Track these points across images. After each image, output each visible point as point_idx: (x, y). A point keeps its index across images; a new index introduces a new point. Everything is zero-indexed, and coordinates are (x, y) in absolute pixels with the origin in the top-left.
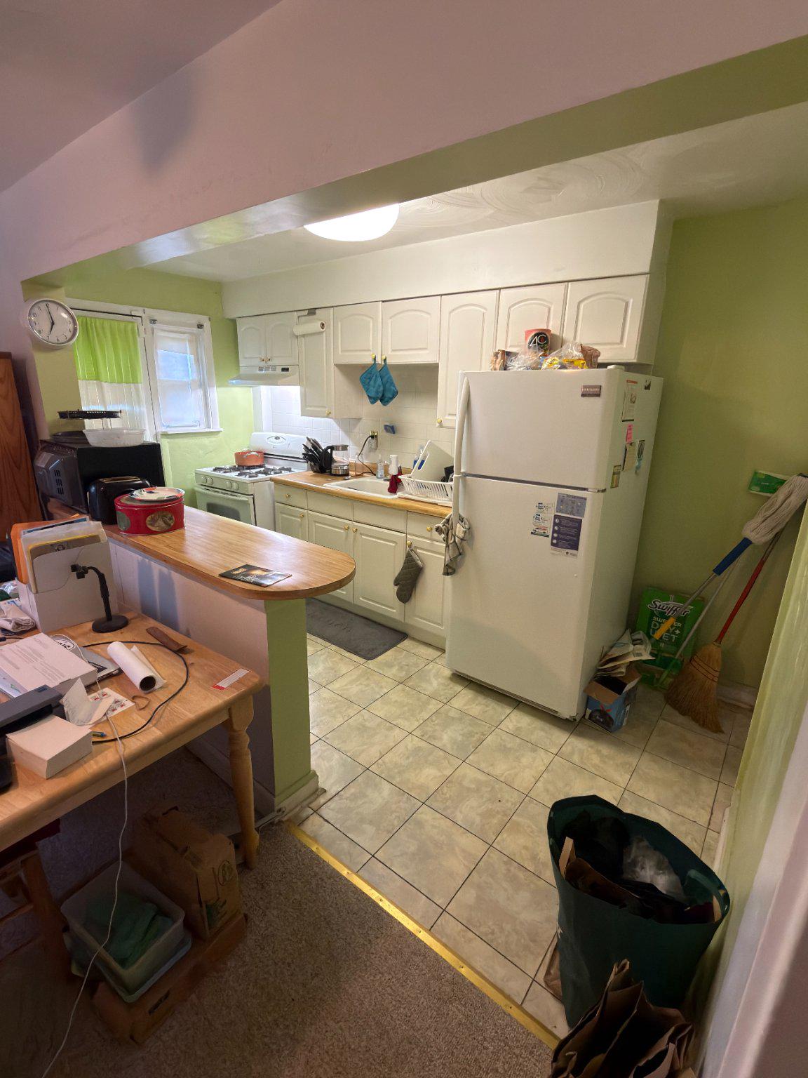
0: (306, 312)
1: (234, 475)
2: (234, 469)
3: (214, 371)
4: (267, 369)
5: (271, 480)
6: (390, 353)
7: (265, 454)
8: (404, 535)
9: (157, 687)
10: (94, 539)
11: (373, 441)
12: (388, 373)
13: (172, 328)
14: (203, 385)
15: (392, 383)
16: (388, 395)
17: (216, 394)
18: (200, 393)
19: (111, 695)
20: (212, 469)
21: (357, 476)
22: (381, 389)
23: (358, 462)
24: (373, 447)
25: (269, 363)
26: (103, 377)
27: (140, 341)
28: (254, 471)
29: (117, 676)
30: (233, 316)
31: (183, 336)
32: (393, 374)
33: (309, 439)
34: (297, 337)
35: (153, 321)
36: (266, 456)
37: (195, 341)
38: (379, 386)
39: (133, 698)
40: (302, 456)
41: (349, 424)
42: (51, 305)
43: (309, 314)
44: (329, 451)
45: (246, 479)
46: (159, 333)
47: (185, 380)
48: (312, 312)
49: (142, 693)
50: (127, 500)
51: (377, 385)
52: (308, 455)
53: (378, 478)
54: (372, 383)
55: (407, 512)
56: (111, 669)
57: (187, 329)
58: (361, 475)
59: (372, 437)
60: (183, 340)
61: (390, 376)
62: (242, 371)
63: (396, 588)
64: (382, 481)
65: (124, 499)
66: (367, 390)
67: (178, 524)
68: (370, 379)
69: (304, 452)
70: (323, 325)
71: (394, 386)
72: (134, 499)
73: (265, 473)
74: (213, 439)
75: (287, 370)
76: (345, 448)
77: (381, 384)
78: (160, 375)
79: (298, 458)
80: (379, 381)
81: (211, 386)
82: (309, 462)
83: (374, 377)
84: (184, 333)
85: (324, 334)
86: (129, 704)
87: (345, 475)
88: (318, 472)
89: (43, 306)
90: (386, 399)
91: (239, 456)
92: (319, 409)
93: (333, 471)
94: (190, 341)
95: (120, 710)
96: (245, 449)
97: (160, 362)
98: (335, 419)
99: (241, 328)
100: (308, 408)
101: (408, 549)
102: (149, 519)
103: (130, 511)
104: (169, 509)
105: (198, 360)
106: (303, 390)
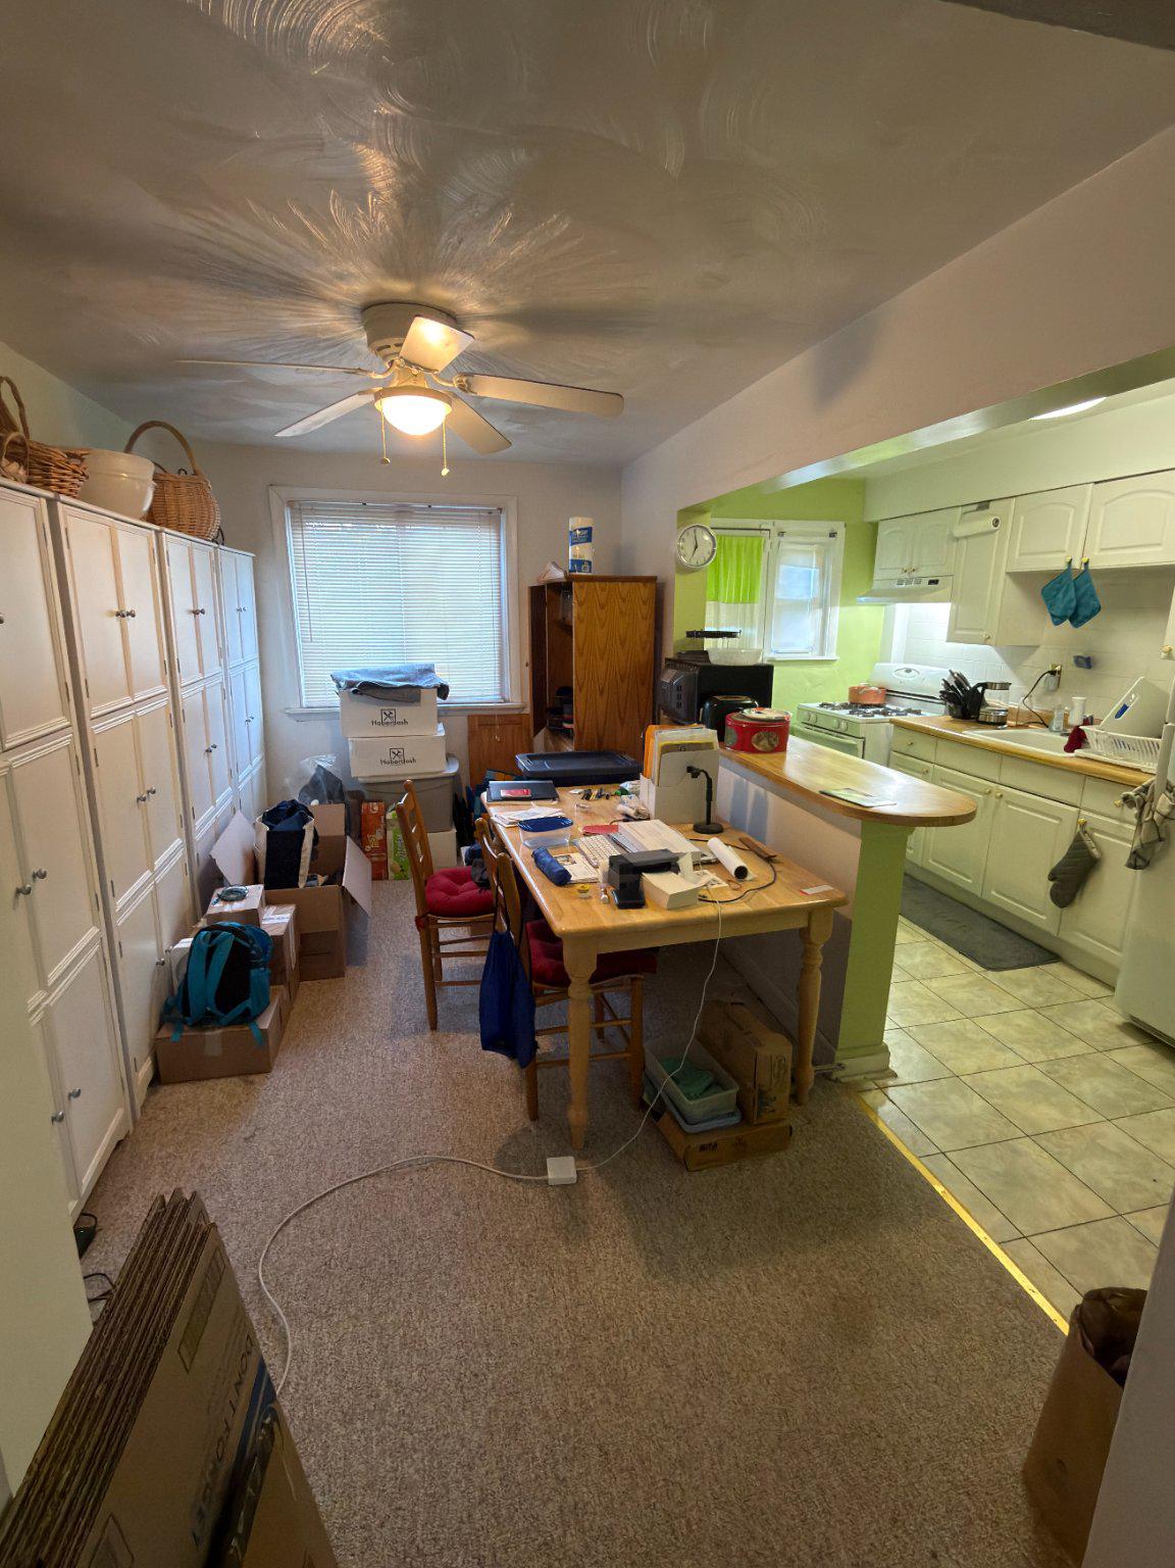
0: (975, 507)
1: (845, 713)
2: (844, 706)
3: (840, 588)
4: (909, 582)
5: (891, 721)
6: (1096, 553)
7: (888, 691)
8: (1074, 809)
9: (748, 878)
10: (709, 746)
11: (1053, 679)
12: (1088, 581)
13: (801, 539)
14: (824, 605)
15: (1093, 596)
16: (1083, 612)
17: (837, 614)
18: (819, 613)
19: (709, 875)
20: (818, 704)
21: (1018, 726)
22: (1074, 604)
23: (1023, 708)
24: (1052, 687)
25: (914, 574)
26: (721, 598)
27: (764, 556)
28: (869, 711)
29: (715, 864)
30: (874, 519)
31: (810, 548)
32: (1096, 583)
33: (952, 674)
34: (957, 539)
35: (781, 534)
36: (889, 694)
37: (824, 553)
38: (1071, 601)
39: (729, 881)
40: (938, 696)
41: (1017, 654)
42: (698, 529)
43: (979, 509)
44: (980, 689)
45: (859, 718)
46: (785, 546)
47: (805, 598)
48: (984, 505)
49: (735, 879)
50: (737, 717)
51: (1067, 599)
52: (948, 693)
53: (1051, 731)
54: (1060, 595)
55: (1086, 776)
56: (710, 857)
57: (818, 539)
58: (1025, 726)
59: (1053, 673)
60: (810, 552)
61: (1092, 586)
62: (876, 585)
63: (1051, 883)
64: (1057, 736)
65: (734, 716)
66: (1051, 607)
67: (781, 747)
68: (1058, 590)
69: (943, 689)
70: (997, 521)
71: (1096, 600)
72: (745, 717)
73: (885, 713)
74: (825, 669)
75: (936, 582)
76: (1005, 686)
77: (1073, 596)
78: (778, 594)
79: (934, 698)
80: (1072, 593)
81: (833, 605)
82: (948, 704)
83: (1065, 588)
84: (812, 544)
85: (997, 533)
86: (725, 884)
87: (1000, 723)
88: (959, 718)
89: (691, 531)
90: (1080, 618)
91: (854, 692)
92: (972, 633)
93: (981, 718)
94: (817, 553)
95: (716, 886)
96: (862, 684)
97: (781, 581)
98: (996, 646)
99: (884, 532)
100: (958, 632)
101: (1079, 829)
102: (755, 736)
103: (739, 728)
104: (774, 730)
105: (823, 574)
106: (955, 608)
